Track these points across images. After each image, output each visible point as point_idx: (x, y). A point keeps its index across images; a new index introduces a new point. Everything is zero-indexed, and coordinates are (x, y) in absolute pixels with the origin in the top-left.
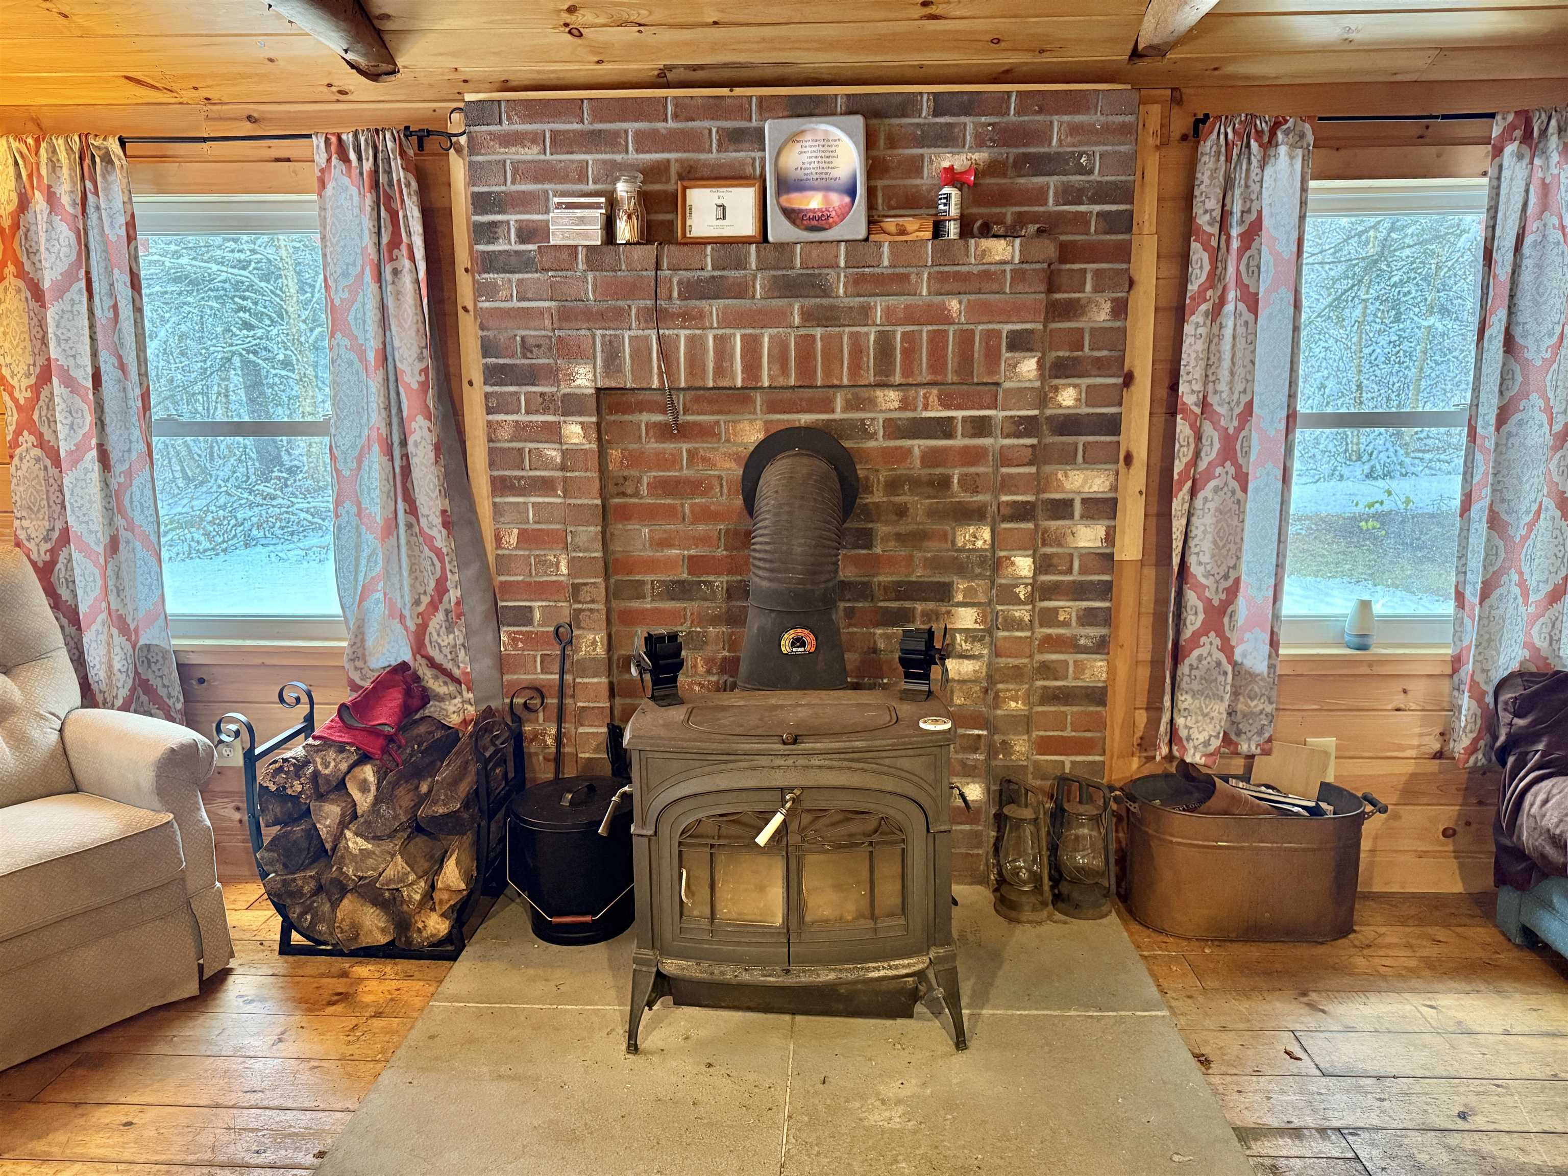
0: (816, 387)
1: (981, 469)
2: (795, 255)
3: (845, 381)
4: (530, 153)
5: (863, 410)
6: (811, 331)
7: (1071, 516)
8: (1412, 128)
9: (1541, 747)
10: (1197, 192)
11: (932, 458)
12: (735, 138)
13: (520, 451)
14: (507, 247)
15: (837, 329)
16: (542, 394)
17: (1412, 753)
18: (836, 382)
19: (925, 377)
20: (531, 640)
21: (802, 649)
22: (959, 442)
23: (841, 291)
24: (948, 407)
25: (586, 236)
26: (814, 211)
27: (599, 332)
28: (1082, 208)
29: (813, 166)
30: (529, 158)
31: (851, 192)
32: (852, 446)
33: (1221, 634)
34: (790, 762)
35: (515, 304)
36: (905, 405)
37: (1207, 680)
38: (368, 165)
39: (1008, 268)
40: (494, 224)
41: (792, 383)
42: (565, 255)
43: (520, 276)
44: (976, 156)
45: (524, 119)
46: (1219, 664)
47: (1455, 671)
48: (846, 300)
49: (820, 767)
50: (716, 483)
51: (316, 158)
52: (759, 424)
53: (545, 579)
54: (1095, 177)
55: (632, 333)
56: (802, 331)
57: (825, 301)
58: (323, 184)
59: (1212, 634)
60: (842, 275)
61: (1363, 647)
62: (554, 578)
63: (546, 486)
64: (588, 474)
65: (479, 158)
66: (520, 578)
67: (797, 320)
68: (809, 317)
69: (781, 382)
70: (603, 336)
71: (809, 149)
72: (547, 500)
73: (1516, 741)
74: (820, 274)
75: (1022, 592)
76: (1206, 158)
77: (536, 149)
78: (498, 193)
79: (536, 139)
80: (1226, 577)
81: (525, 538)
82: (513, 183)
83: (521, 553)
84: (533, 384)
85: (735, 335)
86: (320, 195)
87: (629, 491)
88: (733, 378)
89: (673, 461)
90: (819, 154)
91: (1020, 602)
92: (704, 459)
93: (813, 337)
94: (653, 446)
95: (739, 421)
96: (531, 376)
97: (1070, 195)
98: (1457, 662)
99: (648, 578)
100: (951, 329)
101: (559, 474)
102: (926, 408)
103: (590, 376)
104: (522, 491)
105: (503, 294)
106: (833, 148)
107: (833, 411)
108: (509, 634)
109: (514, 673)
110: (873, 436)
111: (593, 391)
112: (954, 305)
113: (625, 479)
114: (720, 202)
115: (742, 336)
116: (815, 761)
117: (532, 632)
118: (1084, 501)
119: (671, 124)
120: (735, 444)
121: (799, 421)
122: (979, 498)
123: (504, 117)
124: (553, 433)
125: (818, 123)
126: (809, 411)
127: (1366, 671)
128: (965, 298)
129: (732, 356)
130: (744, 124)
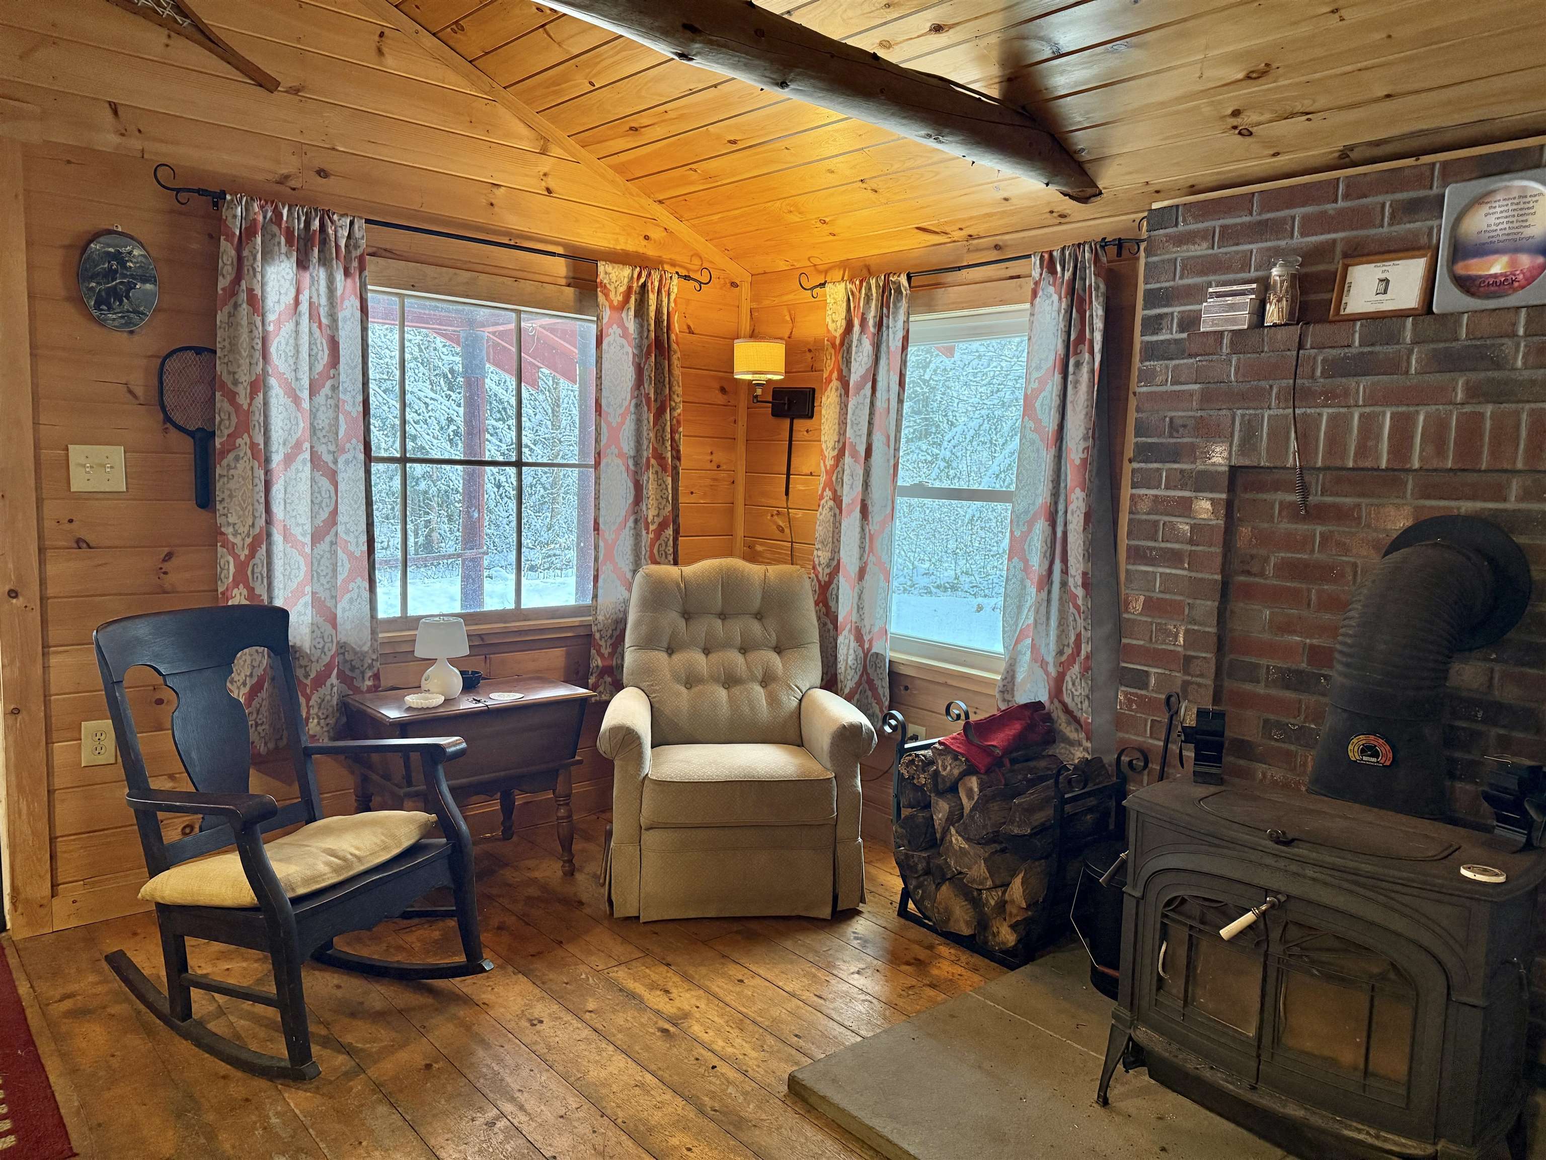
0: (1480, 471)
2: (1461, 326)
3: (1520, 465)
4: (1200, 250)
6: (1479, 409)
12: (1411, 209)
13: (1156, 523)
14: (1168, 337)
15: (1514, 406)
16: (1182, 471)
18: (1506, 466)
20: (1146, 704)
21: (1374, 760)
23: (1519, 363)
25: (1234, 321)
26: (1495, 276)
27: (1239, 412)
29: (1501, 226)
30: (1199, 253)
32: (1527, 541)
34: (1282, 864)
35: (1169, 387)
38: (1068, 275)
40: (1160, 317)
41: (1449, 466)
42: (1211, 340)
43: (1177, 362)
45: (1197, 219)
48: (1526, 374)
49: (1314, 879)
50: (1348, 570)
51: (1033, 273)
52: (1407, 510)
53: (1164, 647)
55: (1271, 412)
56: (1468, 409)
57: (1496, 374)
58: (1035, 294)
60: (1522, 344)
62: (1172, 648)
63: (1175, 558)
64: (1212, 549)
65: (1155, 259)
66: (1142, 643)
67: (1460, 396)
68: (1474, 393)
69: (1435, 463)
70: (1243, 416)
71: (1498, 210)
72: (1174, 571)
74: (1493, 345)
77: (1205, 245)
78: (1167, 288)
79: (1207, 235)
81: (1151, 605)
82: (1181, 278)
83: (1145, 619)
84: (1175, 462)
85: (1384, 414)
86: (1032, 304)
87: (1255, 570)
88: (1378, 458)
89: (1306, 542)
90: (1510, 213)
92: (1339, 544)
93: (1482, 415)
94: (1285, 526)
95: (1383, 505)
96: (1174, 454)
99: (1264, 662)
101: (1188, 547)
103: (1225, 454)
104: (1152, 562)
105: (1159, 379)
106: (1531, 205)
107: (1505, 500)
108: (1126, 694)
109: (1127, 732)
111: (1227, 469)
113: (1252, 557)
114: (1383, 276)
115: (1393, 415)
116: (1309, 873)
117: (1146, 697)
119: (1341, 204)
120: (1376, 530)
121: (1459, 508)
123: (1180, 219)
124: (1185, 507)
125: (1511, 180)
126: (1474, 498)
129: (1379, 437)
130: (1422, 193)
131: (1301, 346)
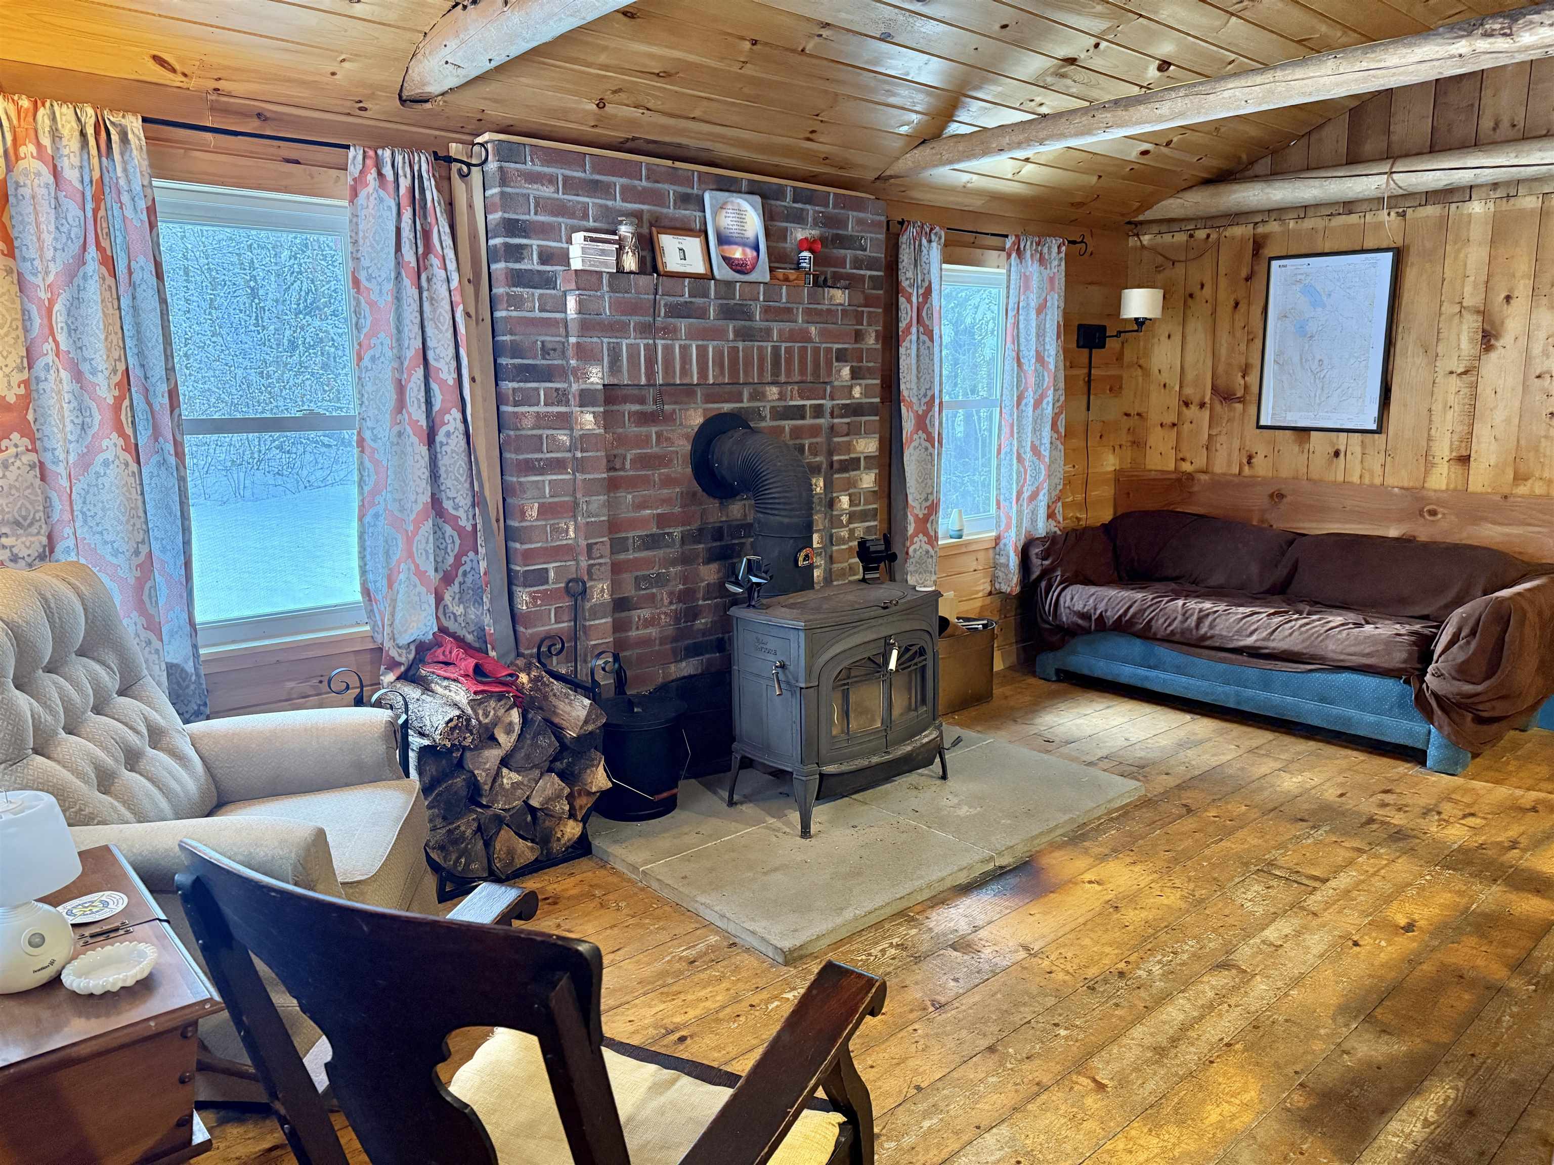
1: (818, 440)
2: (736, 290)
3: (756, 380)
4: (547, 191)
5: (759, 400)
6: (738, 344)
7: (858, 468)
8: (970, 237)
9: (1059, 573)
10: (900, 266)
11: (796, 433)
12: (685, 200)
13: (540, 437)
14: (529, 267)
15: (752, 343)
16: (557, 390)
17: (980, 594)
18: (751, 380)
19: (797, 378)
20: (548, 597)
22: (809, 421)
23: (757, 317)
24: (802, 398)
25: (606, 264)
26: (739, 259)
27: (606, 340)
28: (862, 272)
29: (734, 227)
30: (547, 195)
31: (757, 248)
32: (753, 425)
33: (926, 534)
34: (886, 620)
35: (537, 314)
36: (782, 397)
37: (919, 563)
38: (405, 183)
39: (840, 308)
40: (521, 247)
41: (724, 381)
42: (594, 279)
43: (541, 291)
44: (813, 232)
45: (547, 162)
46: (927, 552)
47: (997, 544)
48: (759, 324)
50: (674, 456)
51: (350, 167)
52: (700, 411)
53: (558, 543)
54: (867, 253)
55: (628, 341)
56: (733, 344)
57: (748, 323)
58: (354, 193)
59: (921, 535)
60: (760, 306)
61: (960, 537)
62: (565, 542)
63: (558, 465)
64: (598, 454)
65: (508, 190)
66: (539, 545)
67: (730, 336)
68: (737, 334)
69: (720, 380)
70: (609, 343)
71: (731, 215)
72: (560, 477)
73: (1046, 573)
74: (748, 305)
75: (844, 519)
76: (904, 246)
77: (552, 189)
78: (524, 221)
79: (552, 180)
80: (926, 500)
81: (545, 510)
82: (536, 214)
83: (539, 523)
84: (550, 381)
85: (691, 345)
86: (352, 201)
87: (617, 467)
88: (692, 377)
89: (645, 441)
90: (737, 219)
91: (844, 526)
92: (668, 439)
93: (739, 348)
94: (633, 430)
95: (687, 410)
96: (546, 375)
97: (858, 263)
98: (998, 539)
99: (630, 535)
100: (809, 345)
101: (568, 455)
102: (791, 399)
103: (600, 375)
104: (541, 471)
105: (528, 305)
106: (747, 216)
107: (742, 402)
108: (530, 594)
109: (535, 626)
110: (763, 419)
111: (600, 387)
112: (813, 329)
113: (615, 456)
114: (680, 246)
115: (697, 347)
117: (547, 590)
118: (865, 458)
119: (644, 183)
120: (686, 427)
121: (725, 408)
122: (818, 459)
123: (528, 158)
124: (565, 421)
125: (734, 197)
126: (730, 401)
127: (964, 550)
128: (818, 325)
129: (691, 360)
130: (689, 191)
131: (656, 293)
